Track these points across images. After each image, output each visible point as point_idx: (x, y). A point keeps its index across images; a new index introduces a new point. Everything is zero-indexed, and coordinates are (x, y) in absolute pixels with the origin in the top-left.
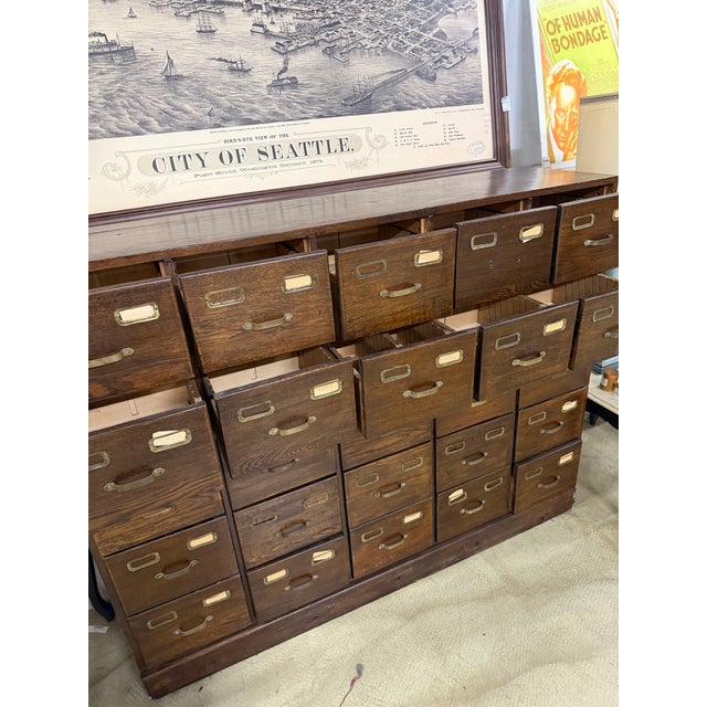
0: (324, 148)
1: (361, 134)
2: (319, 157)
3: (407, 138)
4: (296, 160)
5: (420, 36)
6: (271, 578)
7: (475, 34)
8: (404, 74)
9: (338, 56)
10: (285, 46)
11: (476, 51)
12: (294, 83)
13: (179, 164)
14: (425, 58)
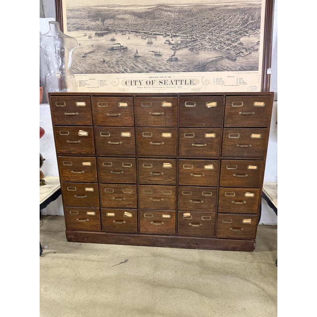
0: (183, 83)
1: (200, 79)
2: (181, 86)
3: (219, 81)
4: (172, 86)
5: (231, 44)
6: (109, 214)
7: (258, 43)
8: (222, 58)
9: (195, 51)
10: (175, 47)
11: (257, 50)
12: (176, 59)
13: (134, 83)
14: (232, 52)
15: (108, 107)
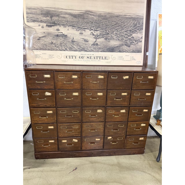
0: (101, 58)
1: (110, 56)
2: (100, 60)
3: (121, 58)
4: (95, 60)
5: (127, 37)
6: (63, 141)
7: (142, 38)
8: (123, 45)
9: (108, 40)
10: (96, 37)
11: (141, 41)
12: (97, 44)
13: (71, 57)
14: (128, 42)
15: (65, 78)
